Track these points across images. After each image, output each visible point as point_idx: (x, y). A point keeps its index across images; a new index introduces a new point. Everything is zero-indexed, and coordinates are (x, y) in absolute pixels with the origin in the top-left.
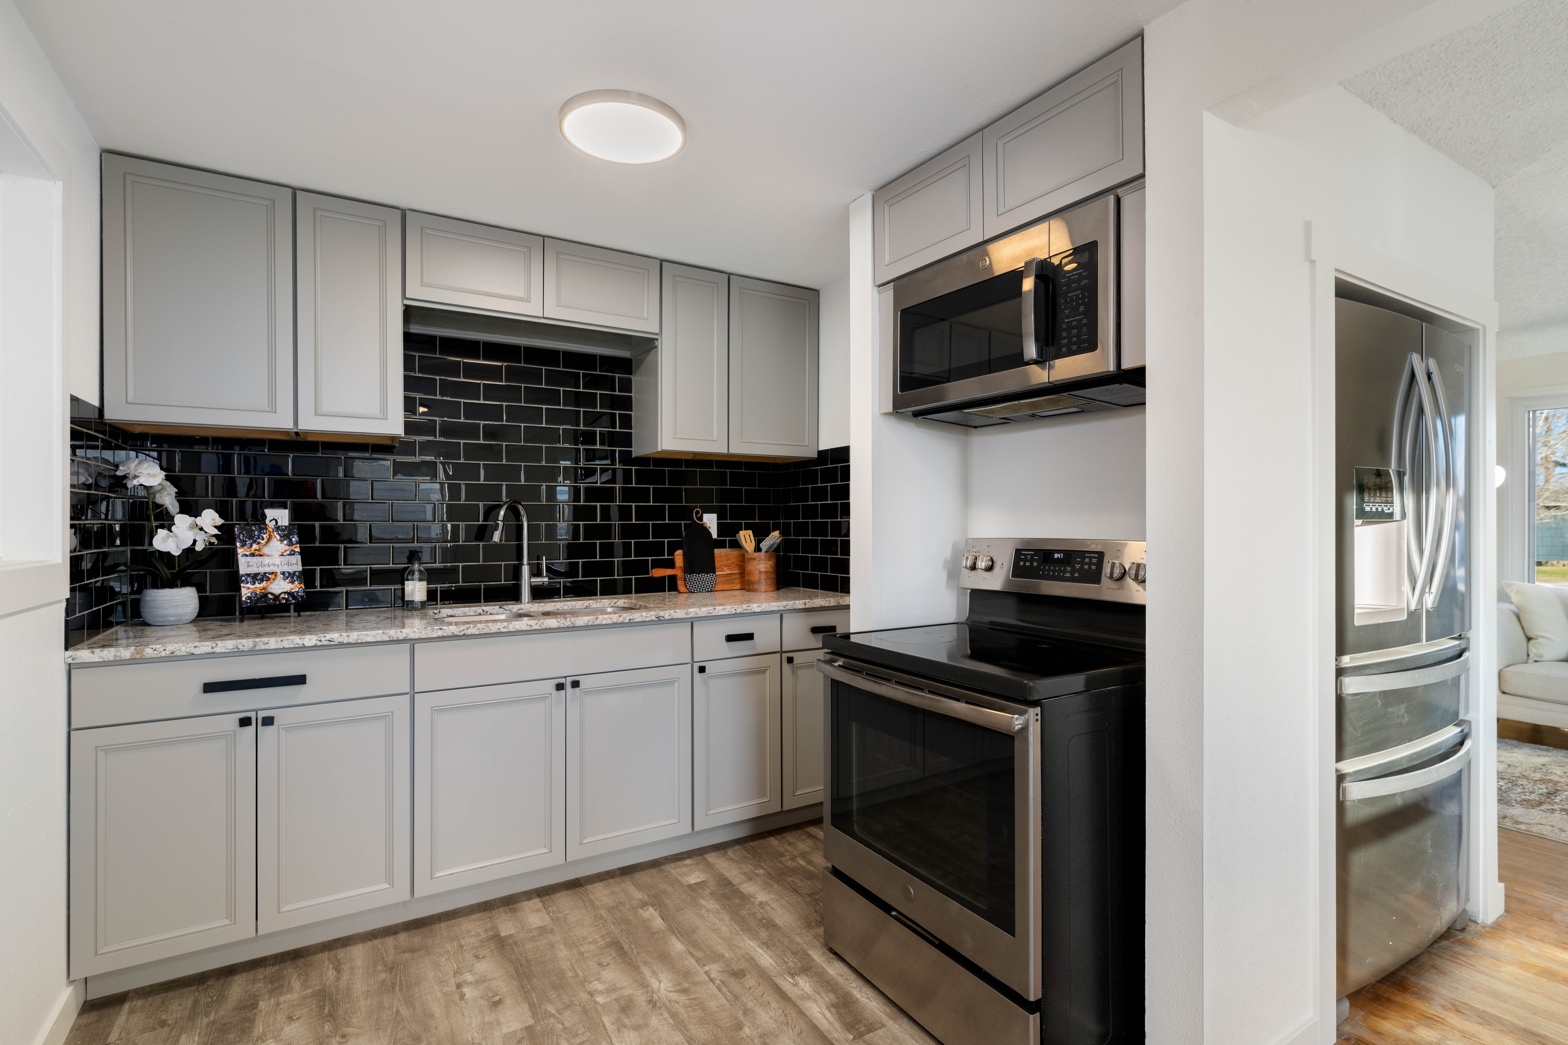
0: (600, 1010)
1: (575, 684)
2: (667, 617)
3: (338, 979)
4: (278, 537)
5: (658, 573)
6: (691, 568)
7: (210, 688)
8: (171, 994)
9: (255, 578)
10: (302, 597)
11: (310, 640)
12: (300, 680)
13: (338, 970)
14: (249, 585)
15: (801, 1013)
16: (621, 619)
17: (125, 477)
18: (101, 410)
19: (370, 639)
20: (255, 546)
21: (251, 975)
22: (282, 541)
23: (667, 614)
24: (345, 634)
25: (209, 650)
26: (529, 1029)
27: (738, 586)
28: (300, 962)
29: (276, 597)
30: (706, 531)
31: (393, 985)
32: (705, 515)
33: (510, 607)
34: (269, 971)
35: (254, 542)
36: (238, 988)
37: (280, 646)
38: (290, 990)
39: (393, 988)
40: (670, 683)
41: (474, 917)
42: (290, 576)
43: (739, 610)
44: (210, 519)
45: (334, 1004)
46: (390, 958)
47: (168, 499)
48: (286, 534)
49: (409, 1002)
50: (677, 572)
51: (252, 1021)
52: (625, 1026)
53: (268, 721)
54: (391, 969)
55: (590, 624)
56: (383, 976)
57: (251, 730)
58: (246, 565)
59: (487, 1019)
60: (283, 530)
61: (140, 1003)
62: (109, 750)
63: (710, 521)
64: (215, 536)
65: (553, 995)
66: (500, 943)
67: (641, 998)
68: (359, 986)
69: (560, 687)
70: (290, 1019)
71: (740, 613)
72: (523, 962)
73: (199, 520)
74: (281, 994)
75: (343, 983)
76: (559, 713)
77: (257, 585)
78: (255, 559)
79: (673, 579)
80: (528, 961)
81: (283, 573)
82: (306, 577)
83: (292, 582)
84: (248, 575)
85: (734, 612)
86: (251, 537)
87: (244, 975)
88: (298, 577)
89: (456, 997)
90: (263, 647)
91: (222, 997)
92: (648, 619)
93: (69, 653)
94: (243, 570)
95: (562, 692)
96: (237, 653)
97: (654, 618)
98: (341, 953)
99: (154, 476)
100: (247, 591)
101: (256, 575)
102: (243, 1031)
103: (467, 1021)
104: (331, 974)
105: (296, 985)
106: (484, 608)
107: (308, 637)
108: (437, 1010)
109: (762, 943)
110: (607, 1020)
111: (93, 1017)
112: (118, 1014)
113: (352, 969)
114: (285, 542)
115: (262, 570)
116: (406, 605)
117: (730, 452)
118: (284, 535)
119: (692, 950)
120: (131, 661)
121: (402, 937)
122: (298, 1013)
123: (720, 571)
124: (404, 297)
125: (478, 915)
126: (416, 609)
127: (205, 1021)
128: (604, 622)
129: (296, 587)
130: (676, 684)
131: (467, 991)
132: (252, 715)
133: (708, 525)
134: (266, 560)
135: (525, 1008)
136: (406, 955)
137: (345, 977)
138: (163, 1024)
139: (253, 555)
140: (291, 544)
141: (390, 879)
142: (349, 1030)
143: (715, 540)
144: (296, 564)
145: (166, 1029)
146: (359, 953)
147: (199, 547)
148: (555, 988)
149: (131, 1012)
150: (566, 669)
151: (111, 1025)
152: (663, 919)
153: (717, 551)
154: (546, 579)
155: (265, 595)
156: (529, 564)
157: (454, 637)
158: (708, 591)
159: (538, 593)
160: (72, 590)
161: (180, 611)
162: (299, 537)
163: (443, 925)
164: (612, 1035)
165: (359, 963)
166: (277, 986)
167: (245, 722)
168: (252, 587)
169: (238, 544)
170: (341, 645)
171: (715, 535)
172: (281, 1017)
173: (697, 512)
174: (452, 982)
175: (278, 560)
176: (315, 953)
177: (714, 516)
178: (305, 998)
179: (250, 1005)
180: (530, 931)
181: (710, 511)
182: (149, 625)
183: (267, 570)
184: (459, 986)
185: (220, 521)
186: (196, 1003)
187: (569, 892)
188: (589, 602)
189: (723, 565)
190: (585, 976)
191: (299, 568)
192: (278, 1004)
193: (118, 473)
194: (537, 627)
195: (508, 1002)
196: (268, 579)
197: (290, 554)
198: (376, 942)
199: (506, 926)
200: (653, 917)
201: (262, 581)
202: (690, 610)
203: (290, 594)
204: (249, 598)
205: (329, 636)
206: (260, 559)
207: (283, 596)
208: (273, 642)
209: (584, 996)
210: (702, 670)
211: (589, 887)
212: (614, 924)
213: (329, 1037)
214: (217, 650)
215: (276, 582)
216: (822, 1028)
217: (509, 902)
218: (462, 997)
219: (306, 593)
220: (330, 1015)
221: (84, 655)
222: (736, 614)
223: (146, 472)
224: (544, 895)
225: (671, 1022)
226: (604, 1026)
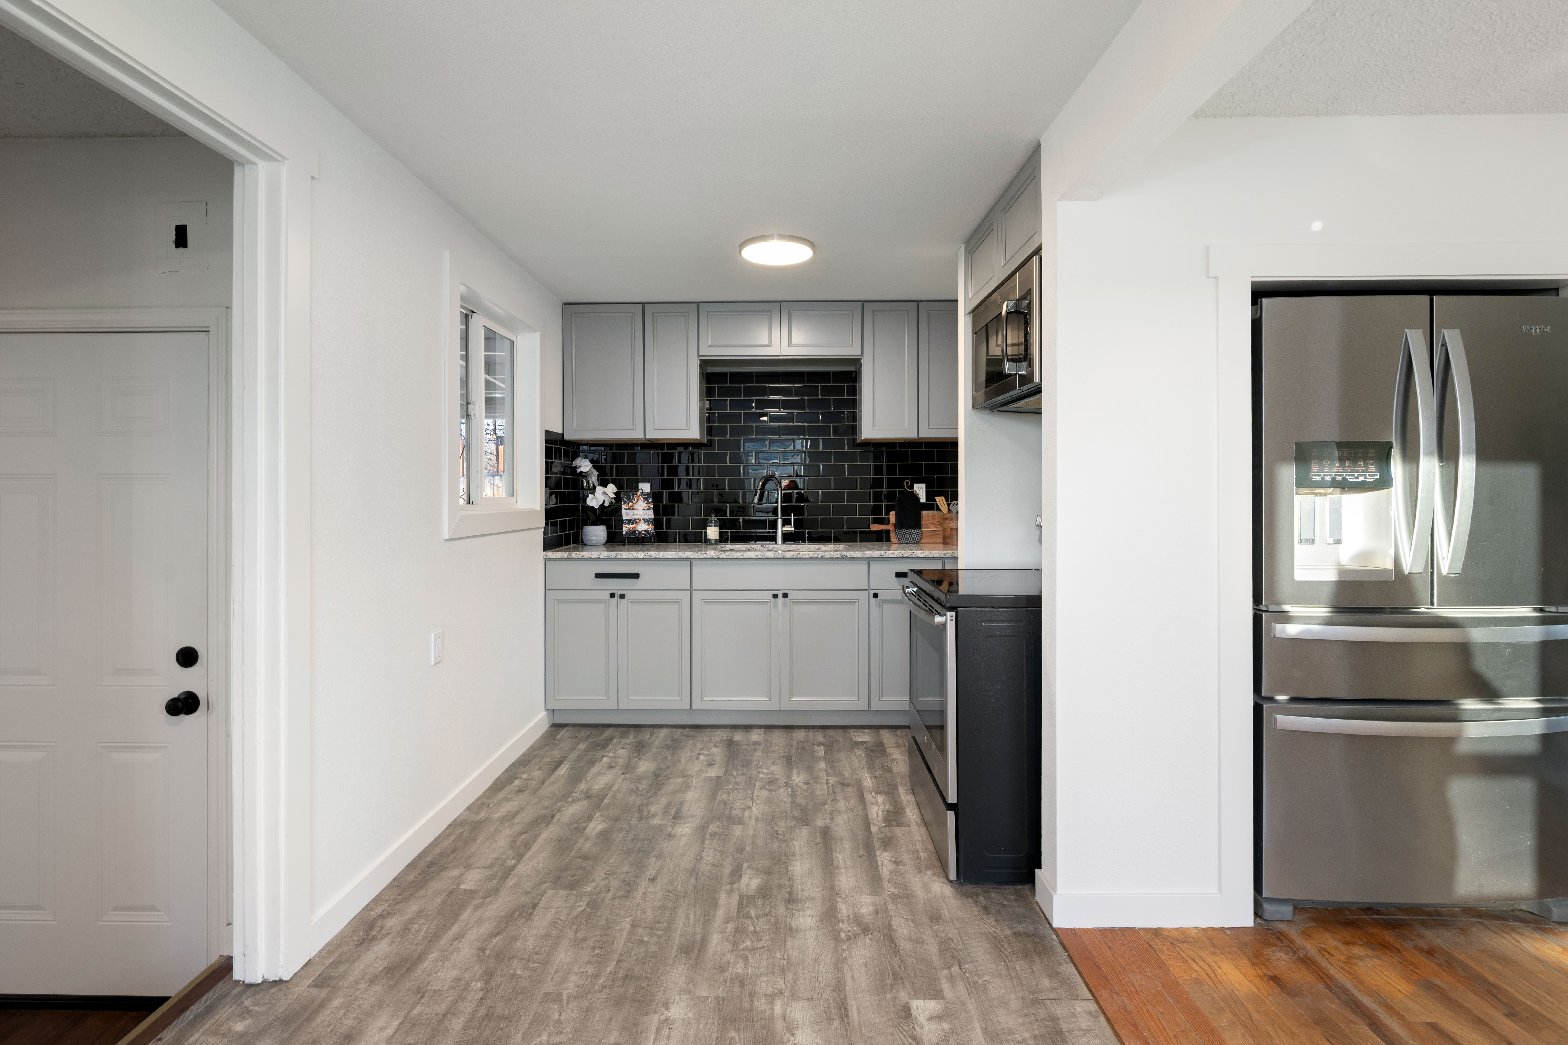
0: (758, 779)
1: (785, 596)
2: (848, 556)
3: (649, 739)
4: (642, 499)
5: (875, 527)
6: (900, 525)
7: (599, 576)
8: (583, 728)
9: (630, 521)
10: (653, 533)
11: (641, 555)
12: (636, 576)
13: (651, 736)
14: (627, 526)
15: (865, 808)
16: (815, 556)
17: (576, 467)
18: (563, 435)
19: (669, 557)
20: (630, 504)
21: (615, 729)
22: (644, 501)
23: (848, 554)
24: (657, 553)
25: (597, 556)
26: (719, 778)
27: (941, 541)
28: (637, 729)
29: (640, 533)
30: (916, 498)
31: (671, 746)
32: (915, 485)
33: (767, 546)
34: (624, 729)
35: (630, 501)
36: (608, 733)
37: (627, 557)
38: (628, 738)
39: (670, 748)
40: (852, 602)
41: (725, 730)
42: (647, 521)
43: (906, 555)
44: (611, 489)
45: (643, 747)
46: (675, 737)
47: (594, 478)
48: (646, 497)
49: (673, 754)
50: (890, 527)
51: (608, 745)
52: (765, 788)
53: (622, 596)
54: (673, 741)
55: (795, 557)
56: (669, 742)
57: (615, 599)
58: (626, 514)
59: (703, 769)
60: (645, 495)
61: (571, 728)
62: (560, 601)
63: (920, 490)
64: (614, 498)
65: (740, 768)
66: (730, 743)
67: (783, 780)
68: (656, 744)
69: (775, 596)
70: (623, 748)
71: (906, 557)
72: (736, 753)
73: (606, 490)
74: (624, 739)
75: (650, 741)
76: (775, 612)
77: (631, 526)
78: (630, 511)
79: (888, 532)
80: (738, 753)
81: (644, 520)
82: (657, 522)
83: (648, 525)
84: (627, 520)
85: (901, 556)
86: (629, 499)
87: (613, 729)
88: (651, 522)
89: (695, 758)
90: (620, 557)
91: (601, 734)
92: (835, 557)
93: (545, 553)
94: (624, 517)
95: (778, 600)
96: (609, 559)
97: (839, 556)
98: (656, 730)
99: (587, 466)
100: (626, 528)
101: (631, 520)
102: (603, 747)
103: (693, 767)
104: (648, 736)
105: (631, 737)
106: (752, 546)
107: (640, 553)
108: (683, 760)
109: (873, 776)
110: (758, 784)
111: (554, 729)
112: (563, 730)
113: (657, 737)
114: (646, 502)
115: (633, 517)
116: (707, 541)
117: (920, 436)
118: (646, 498)
119: (828, 769)
120: (568, 559)
121: (686, 731)
122: (627, 747)
123: (926, 528)
124: (699, 356)
125: (728, 729)
126: (711, 544)
127: (592, 740)
128: (804, 557)
129: (651, 528)
130: (857, 604)
131: (701, 757)
132: (616, 592)
133: (918, 492)
134: (636, 512)
135: (723, 770)
136: (684, 737)
137: (653, 739)
138: (576, 737)
139: (629, 509)
140: (648, 503)
141: (680, 695)
142: (643, 757)
143: (923, 504)
144: (651, 515)
145: (577, 739)
146: (664, 732)
147: (606, 504)
148: (743, 766)
149: (567, 731)
150: (780, 585)
151: (559, 733)
152: (825, 753)
153: (924, 513)
154: (793, 529)
155: (634, 532)
156: (781, 518)
157: (713, 559)
158: (914, 543)
159: (788, 538)
160: (546, 524)
161: (597, 538)
162: (653, 499)
163: (708, 730)
164: (756, 790)
165: (662, 735)
166: (624, 735)
167: (612, 595)
168: (628, 526)
169: (623, 503)
170: (655, 559)
171: (923, 500)
172: (620, 746)
173: (907, 483)
174: (697, 752)
175: (641, 512)
176: (646, 727)
177: (923, 486)
178: (632, 742)
179: (610, 739)
180: (749, 742)
181: (920, 481)
182: (586, 545)
183: (636, 517)
184: (699, 754)
185: (616, 490)
186: (591, 734)
187: (783, 730)
188: (820, 546)
189: (929, 523)
190: (762, 765)
191: (652, 517)
192: (621, 742)
193: (573, 466)
194: (761, 557)
195: (717, 766)
196: (636, 523)
197: (648, 509)
198: (674, 729)
199: (739, 737)
200: (821, 751)
201: (633, 523)
202: (866, 552)
203: (647, 531)
204: (627, 532)
205: (650, 553)
206: (633, 511)
207: (643, 532)
208: (624, 555)
209: (754, 772)
210: (876, 595)
211: (796, 730)
212: (796, 749)
213: (634, 757)
214: (601, 557)
215: (640, 524)
216: (870, 817)
217: (748, 728)
218: (697, 758)
219: (655, 532)
220: (639, 750)
221: (550, 554)
222: (903, 557)
223: (584, 464)
224: (768, 728)
225: (790, 793)
226: (755, 786)
